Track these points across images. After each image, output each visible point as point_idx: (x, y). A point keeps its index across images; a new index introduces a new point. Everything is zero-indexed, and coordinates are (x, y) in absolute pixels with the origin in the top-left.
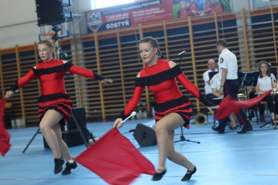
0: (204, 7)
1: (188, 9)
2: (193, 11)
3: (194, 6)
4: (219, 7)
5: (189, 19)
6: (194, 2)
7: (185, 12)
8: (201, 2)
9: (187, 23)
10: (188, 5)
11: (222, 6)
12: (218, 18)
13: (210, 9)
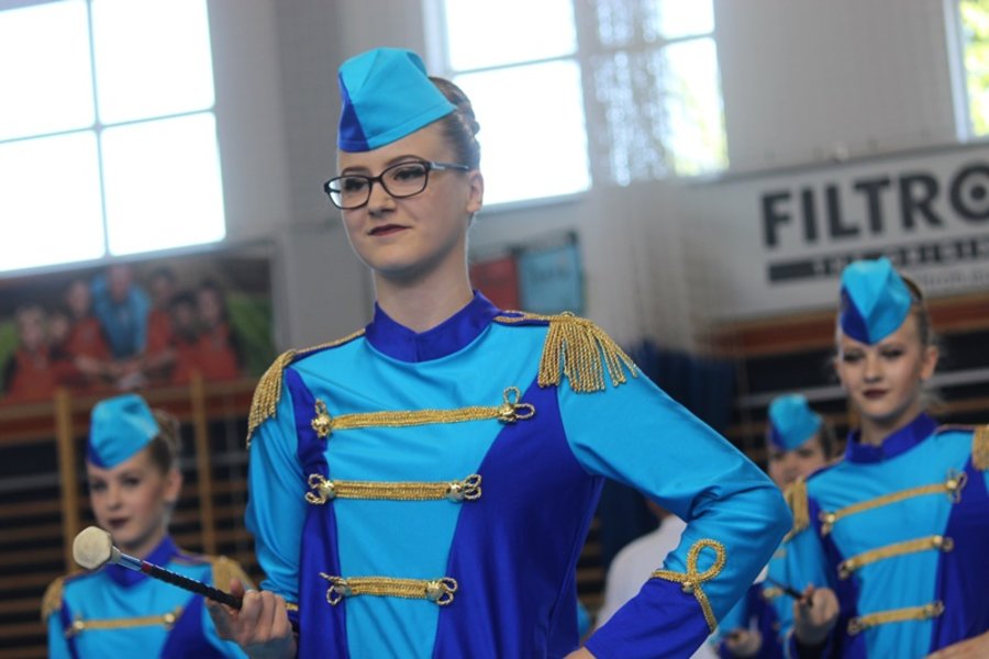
0: (141, 344)
1: (59, 352)
2: (87, 364)
3: (87, 334)
4: (216, 345)
5: (62, 404)
6: (91, 313)
7: (41, 364)
8: (124, 317)
9: (49, 422)
10: (59, 328)
11: (235, 341)
12: (213, 402)
13: (166, 355)
